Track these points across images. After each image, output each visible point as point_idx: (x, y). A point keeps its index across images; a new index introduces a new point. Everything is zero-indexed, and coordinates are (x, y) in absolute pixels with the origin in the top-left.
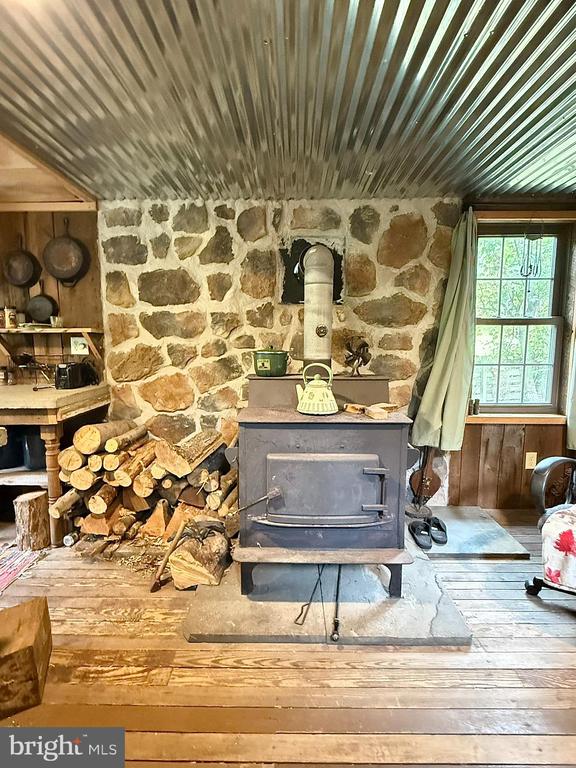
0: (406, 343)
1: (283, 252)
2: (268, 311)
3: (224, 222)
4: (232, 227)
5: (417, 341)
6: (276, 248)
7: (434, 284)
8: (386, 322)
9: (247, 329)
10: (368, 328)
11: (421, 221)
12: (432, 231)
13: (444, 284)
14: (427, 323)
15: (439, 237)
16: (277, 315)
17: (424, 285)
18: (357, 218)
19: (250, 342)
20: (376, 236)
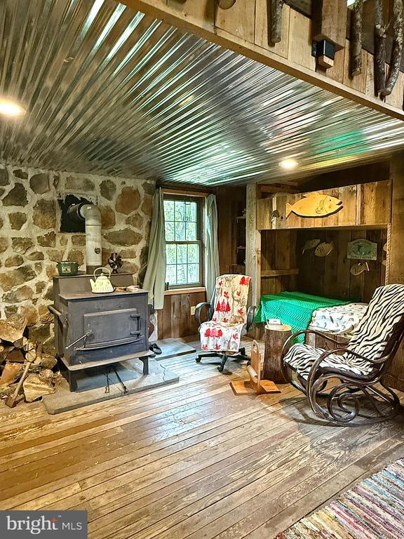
0: (132, 255)
1: (60, 201)
2: (52, 237)
3: (20, 180)
4: (26, 184)
5: (138, 254)
6: (56, 199)
7: (145, 224)
8: (123, 244)
9: (38, 248)
10: (113, 247)
11: (137, 191)
12: (142, 196)
13: (150, 224)
14: (142, 244)
15: (146, 200)
16: (58, 239)
17: (141, 224)
18: (103, 185)
19: (40, 256)
20: (115, 197)
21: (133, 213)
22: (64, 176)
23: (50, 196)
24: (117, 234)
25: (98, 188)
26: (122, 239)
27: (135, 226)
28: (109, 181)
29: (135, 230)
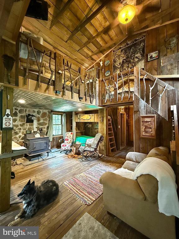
0: (44, 128)
1: (26, 115)
2: (24, 124)
3: (16, 111)
4: (18, 111)
5: (46, 128)
6: (25, 115)
7: (48, 120)
8: (42, 125)
9: (20, 127)
10: (39, 126)
12: (47, 114)
13: (49, 120)
14: (47, 125)
16: (25, 125)
18: (38, 111)
19: (20, 129)
20: (41, 114)
21: (45, 118)
22: (28, 109)
23: (24, 114)
24: (40, 123)
25: (36, 112)
27: (45, 121)
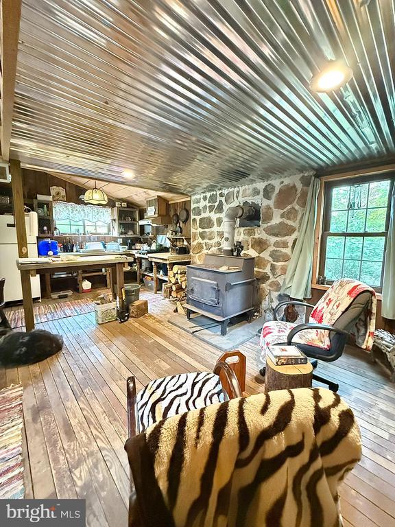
0: (285, 245)
3: (221, 198)
4: (224, 200)
7: (300, 216)
8: (276, 235)
10: (269, 237)
11: (294, 186)
12: (299, 190)
14: (295, 235)
15: (303, 192)
17: (295, 217)
18: (265, 190)
20: (274, 196)
21: (289, 207)
22: (241, 189)
23: (234, 204)
24: (272, 227)
25: (262, 193)
26: (276, 231)
27: (289, 219)
28: (270, 184)
29: (290, 223)
